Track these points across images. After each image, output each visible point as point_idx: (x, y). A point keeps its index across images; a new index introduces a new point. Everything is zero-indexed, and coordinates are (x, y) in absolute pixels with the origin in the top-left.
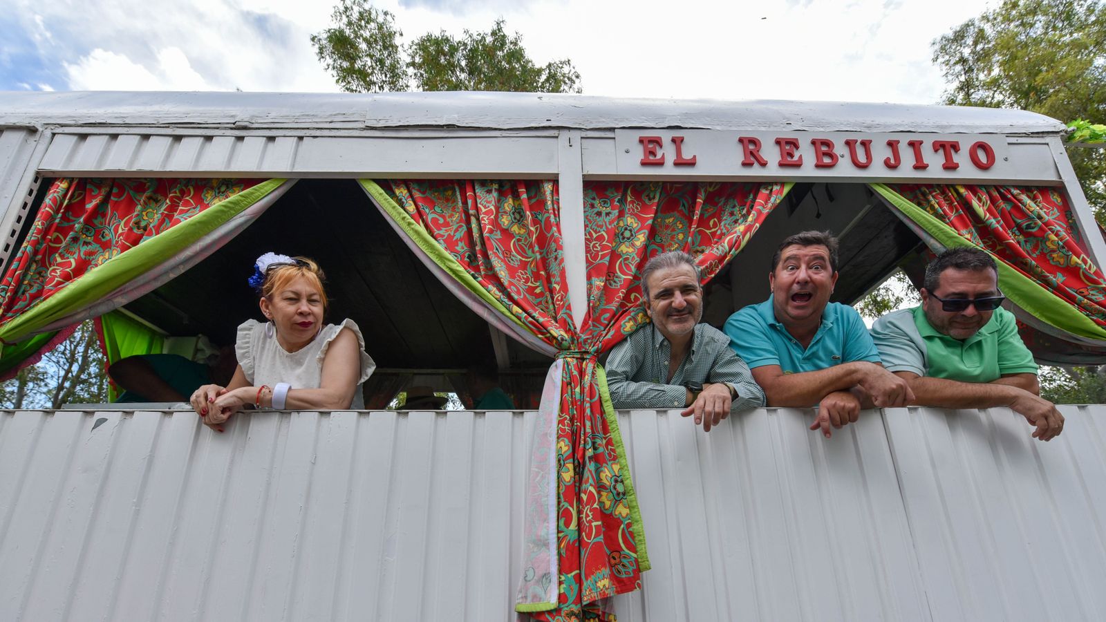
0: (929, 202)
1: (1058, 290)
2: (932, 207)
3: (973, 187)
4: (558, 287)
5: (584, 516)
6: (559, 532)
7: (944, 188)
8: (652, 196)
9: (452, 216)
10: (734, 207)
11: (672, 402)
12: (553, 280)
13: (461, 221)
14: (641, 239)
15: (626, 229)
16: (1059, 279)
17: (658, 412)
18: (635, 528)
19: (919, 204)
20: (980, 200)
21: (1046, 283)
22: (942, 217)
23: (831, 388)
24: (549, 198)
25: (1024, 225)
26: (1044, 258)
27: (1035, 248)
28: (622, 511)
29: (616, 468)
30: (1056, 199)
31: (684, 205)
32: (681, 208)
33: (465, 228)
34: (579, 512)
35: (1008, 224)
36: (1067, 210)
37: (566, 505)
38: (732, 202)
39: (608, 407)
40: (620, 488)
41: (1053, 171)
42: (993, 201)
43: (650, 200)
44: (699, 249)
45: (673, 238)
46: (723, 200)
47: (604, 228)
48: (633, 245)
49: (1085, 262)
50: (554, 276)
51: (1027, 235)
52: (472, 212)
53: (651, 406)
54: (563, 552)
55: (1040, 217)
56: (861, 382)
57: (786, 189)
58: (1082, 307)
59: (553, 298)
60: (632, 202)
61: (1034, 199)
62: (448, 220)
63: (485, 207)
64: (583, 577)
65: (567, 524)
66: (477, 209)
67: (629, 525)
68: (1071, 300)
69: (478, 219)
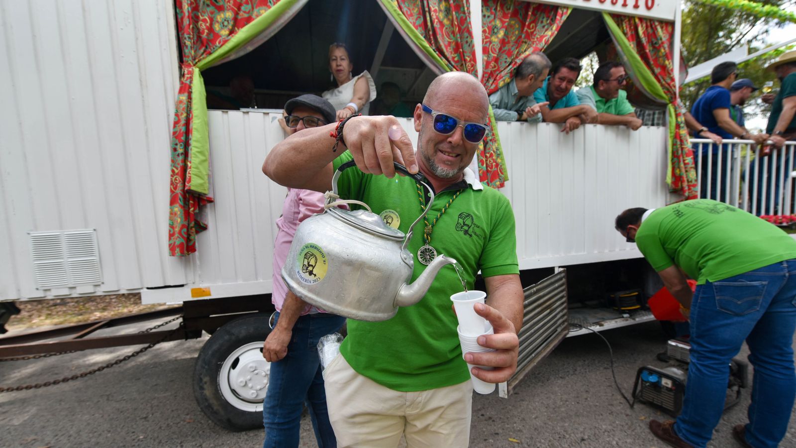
0: (622, 25)
1: (656, 77)
2: (623, 28)
3: (642, 19)
4: (468, 59)
5: (488, 161)
6: (479, 168)
7: (631, 18)
8: (508, 7)
9: (413, 9)
10: (543, 18)
11: (512, 118)
12: (465, 54)
13: (419, 14)
14: (501, 34)
15: (495, 27)
16: (657, 70)
17: (508, 123)
18: (502, 167)
19: (618, 25)
20: (642, 26)
21: (653, 73)
22: (625, 34)
23: (572, 115)
24: (465, 5)
25: (654, 42)
26: (656, 60)
27: (655, 54)
28: (499, 161)
29: (496, 145)
30: (670, 29)
31: (521, 14)
32: (519, 16)
33: (422, 19)
34: (486, 161)
35: (649, 41)
36: (672, 35)
37: (482, 158)
38: (543, 15)
39: (493, 120)
40: (498, 152)
41: (673, 15)
42: (647, 27)
43: (507, 9)
44: (524, 40)
45: (513, 33)
46: (539, 13)
47: (486, 25)
48: (498, 37)
49: (669, 64)
50: (466, 52)
51: (654, 47)
52: (427, 9)
53: (505, 120)
54: (481, 175)
55: (661, 39)
56: (584, 113)
57: (569, 12)
58: (662, 85)
59: (466, 65)
60: (499, 11)
61: (662, 28)
62: (412, 12)
63: (433, 7)
64: (489, 182)
65: (483, 165)
66: (429, 9)
67: (501, 166)
68: (659, 81)
69: (430, 14)
